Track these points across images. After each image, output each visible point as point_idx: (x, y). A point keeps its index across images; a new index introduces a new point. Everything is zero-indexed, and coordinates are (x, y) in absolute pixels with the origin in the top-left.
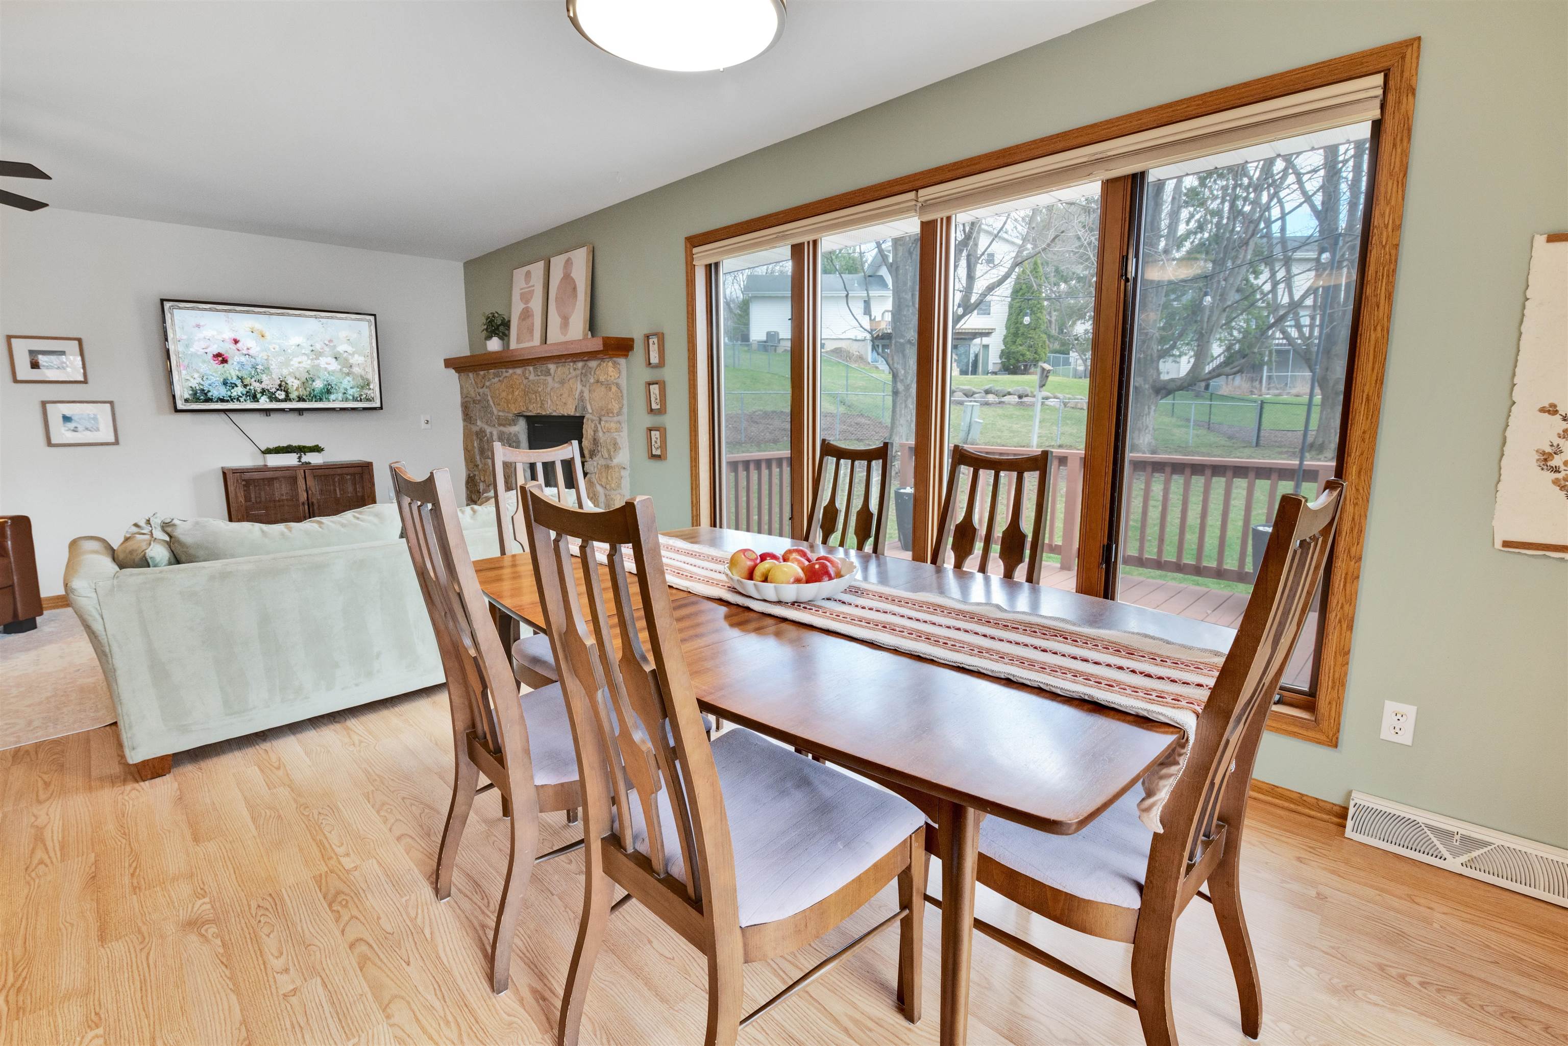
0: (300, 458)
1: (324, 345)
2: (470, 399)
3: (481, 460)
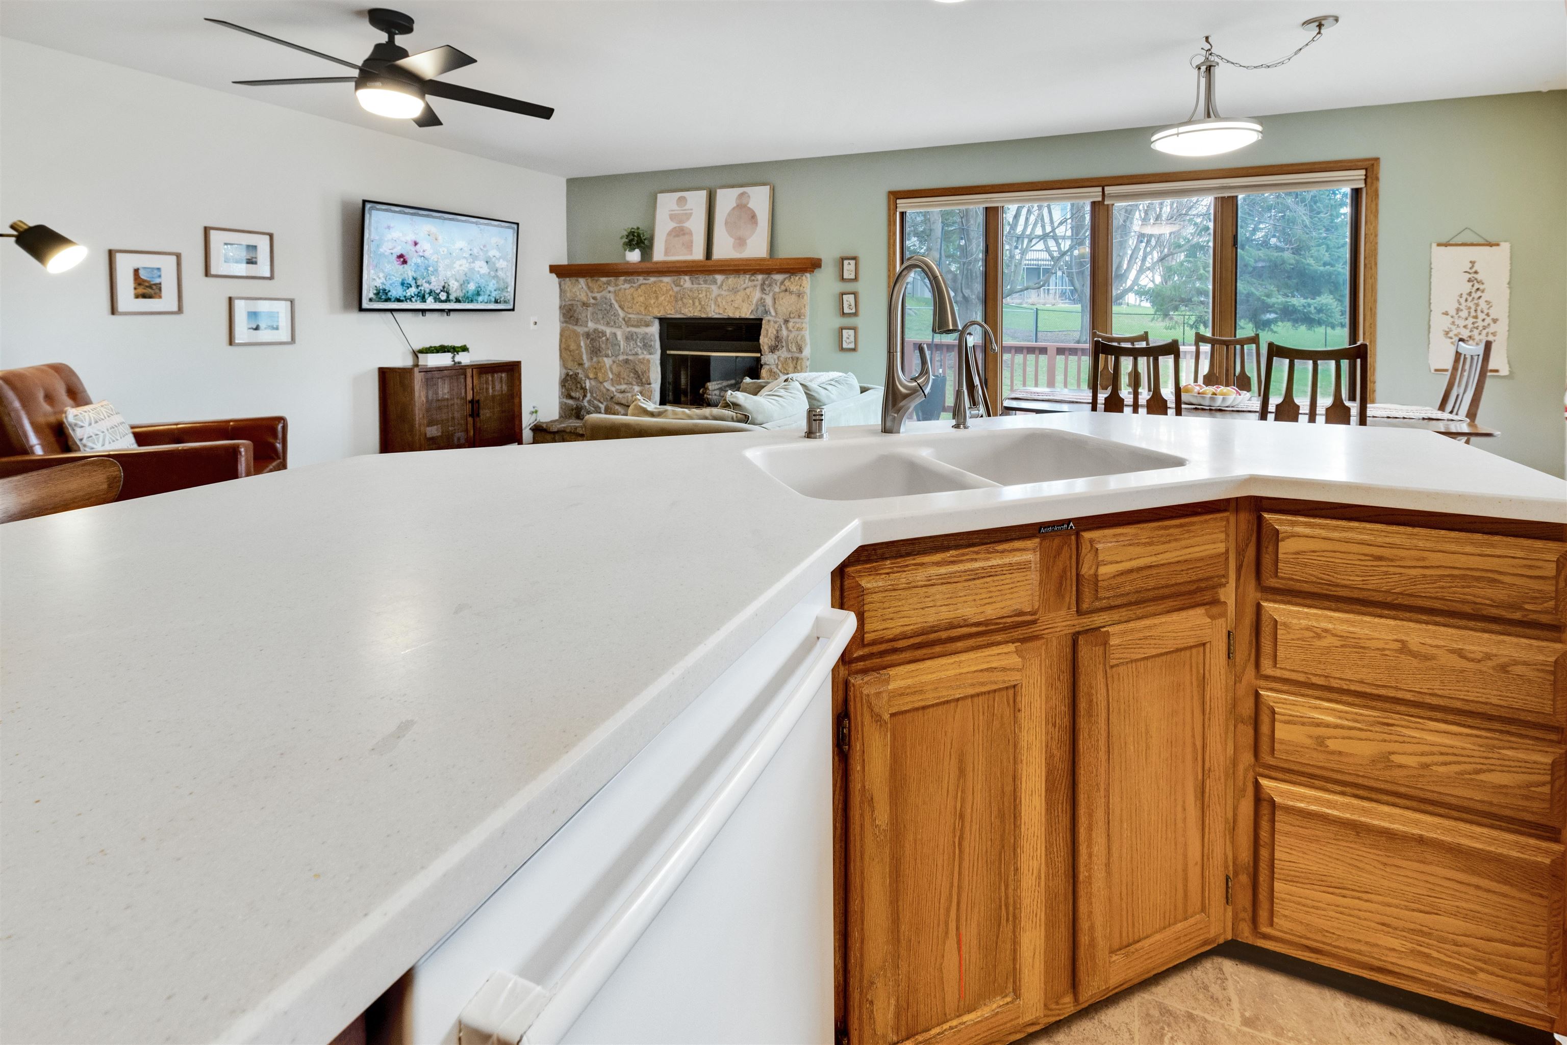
0: (453, 358)
1: (480, 249)
2: (579, 303)
3: (592, 359)
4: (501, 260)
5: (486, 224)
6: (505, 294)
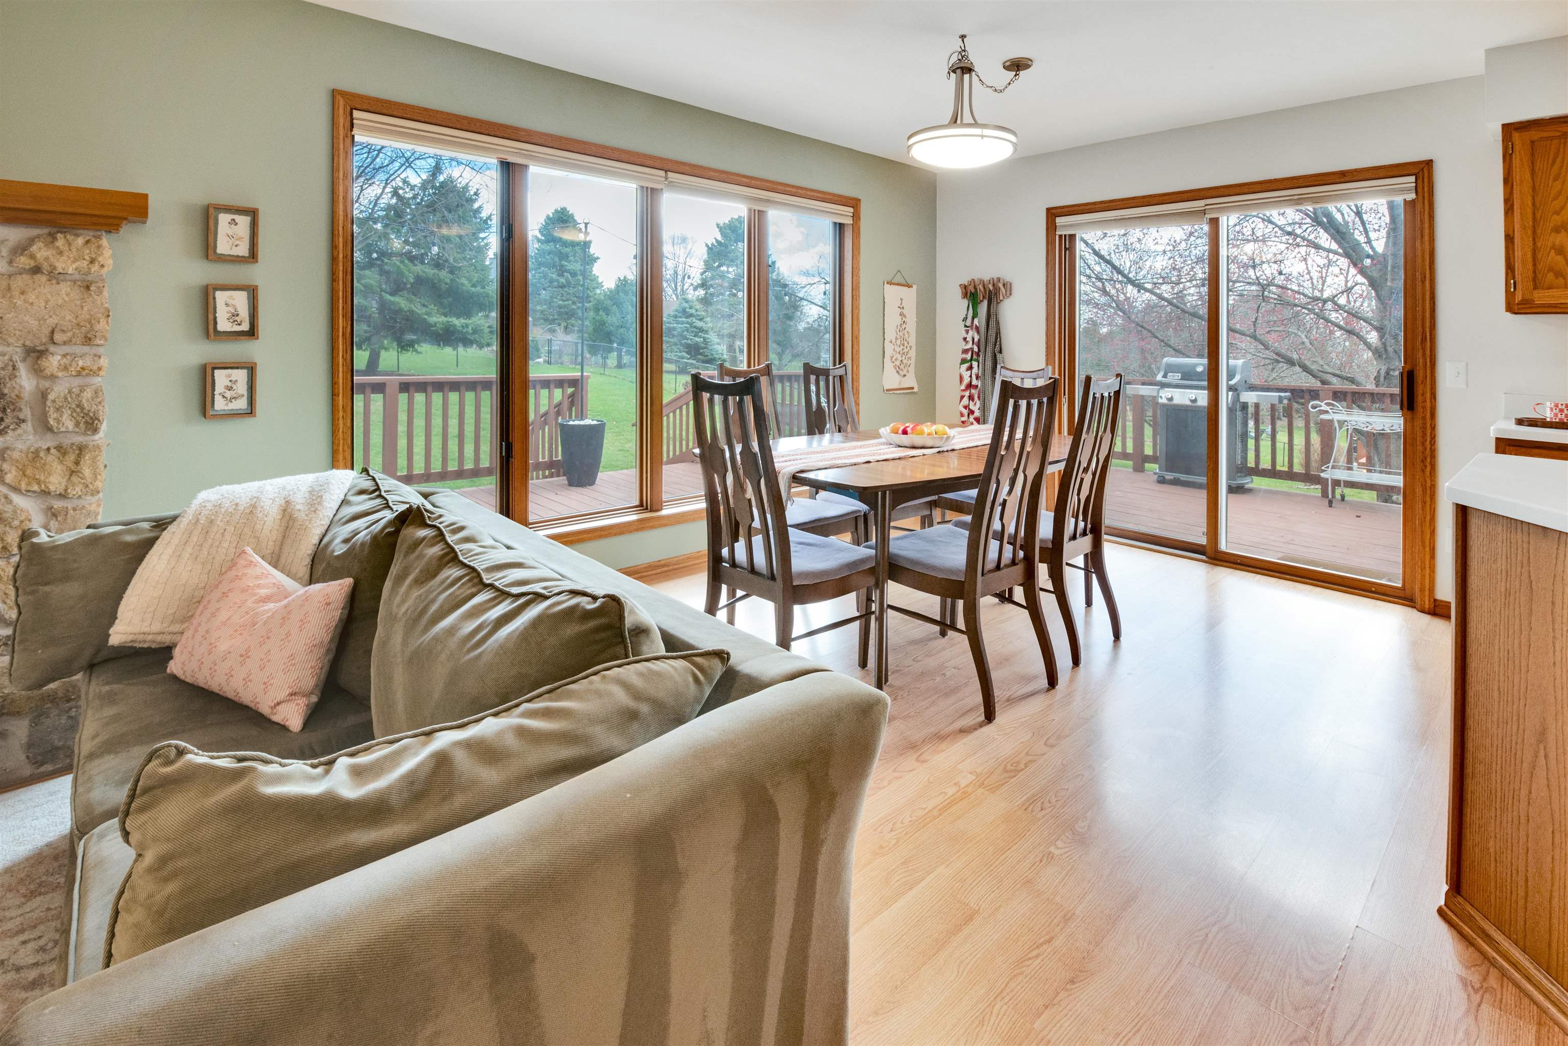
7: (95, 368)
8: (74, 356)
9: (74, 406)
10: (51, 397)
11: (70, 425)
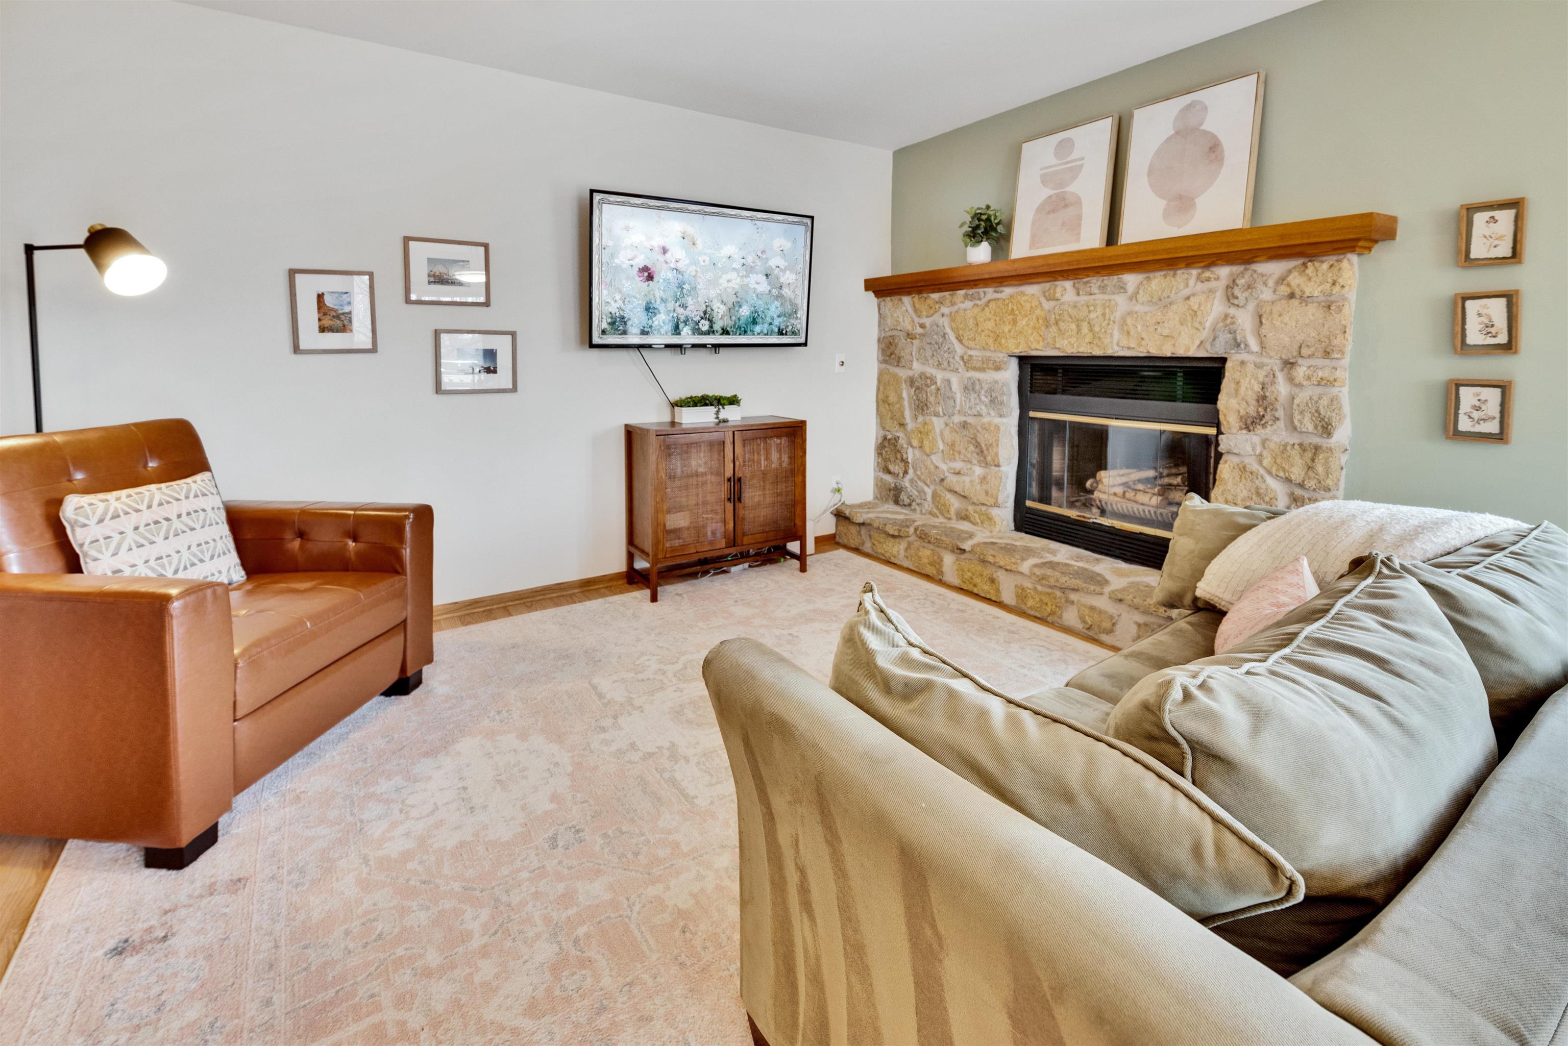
0: (718, 413)
1: (757, 258)
2: (901, 333)
3: (916, 417)
4: (788, 272)
5: (764, 220)
6: (792, 321)
7: (1332, 379)
8: (1317, 368)
9: (1313, 411)
10: (1296, 401)
11: (1311, 428)
